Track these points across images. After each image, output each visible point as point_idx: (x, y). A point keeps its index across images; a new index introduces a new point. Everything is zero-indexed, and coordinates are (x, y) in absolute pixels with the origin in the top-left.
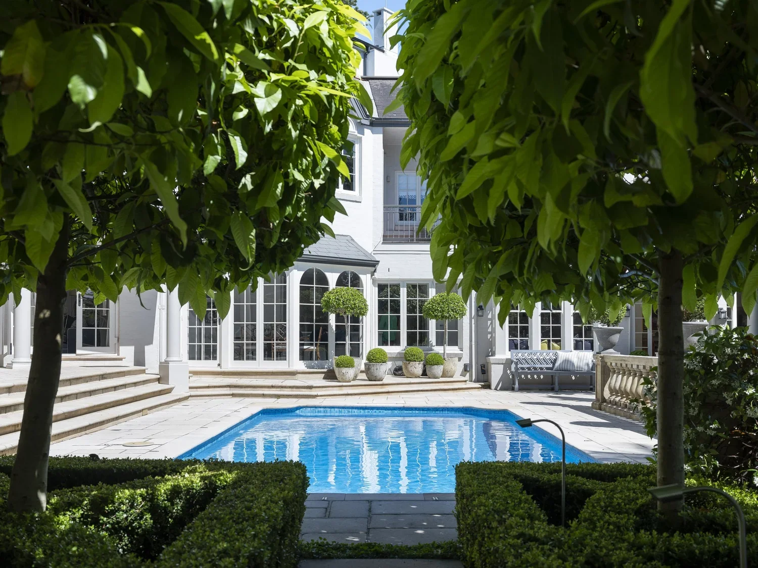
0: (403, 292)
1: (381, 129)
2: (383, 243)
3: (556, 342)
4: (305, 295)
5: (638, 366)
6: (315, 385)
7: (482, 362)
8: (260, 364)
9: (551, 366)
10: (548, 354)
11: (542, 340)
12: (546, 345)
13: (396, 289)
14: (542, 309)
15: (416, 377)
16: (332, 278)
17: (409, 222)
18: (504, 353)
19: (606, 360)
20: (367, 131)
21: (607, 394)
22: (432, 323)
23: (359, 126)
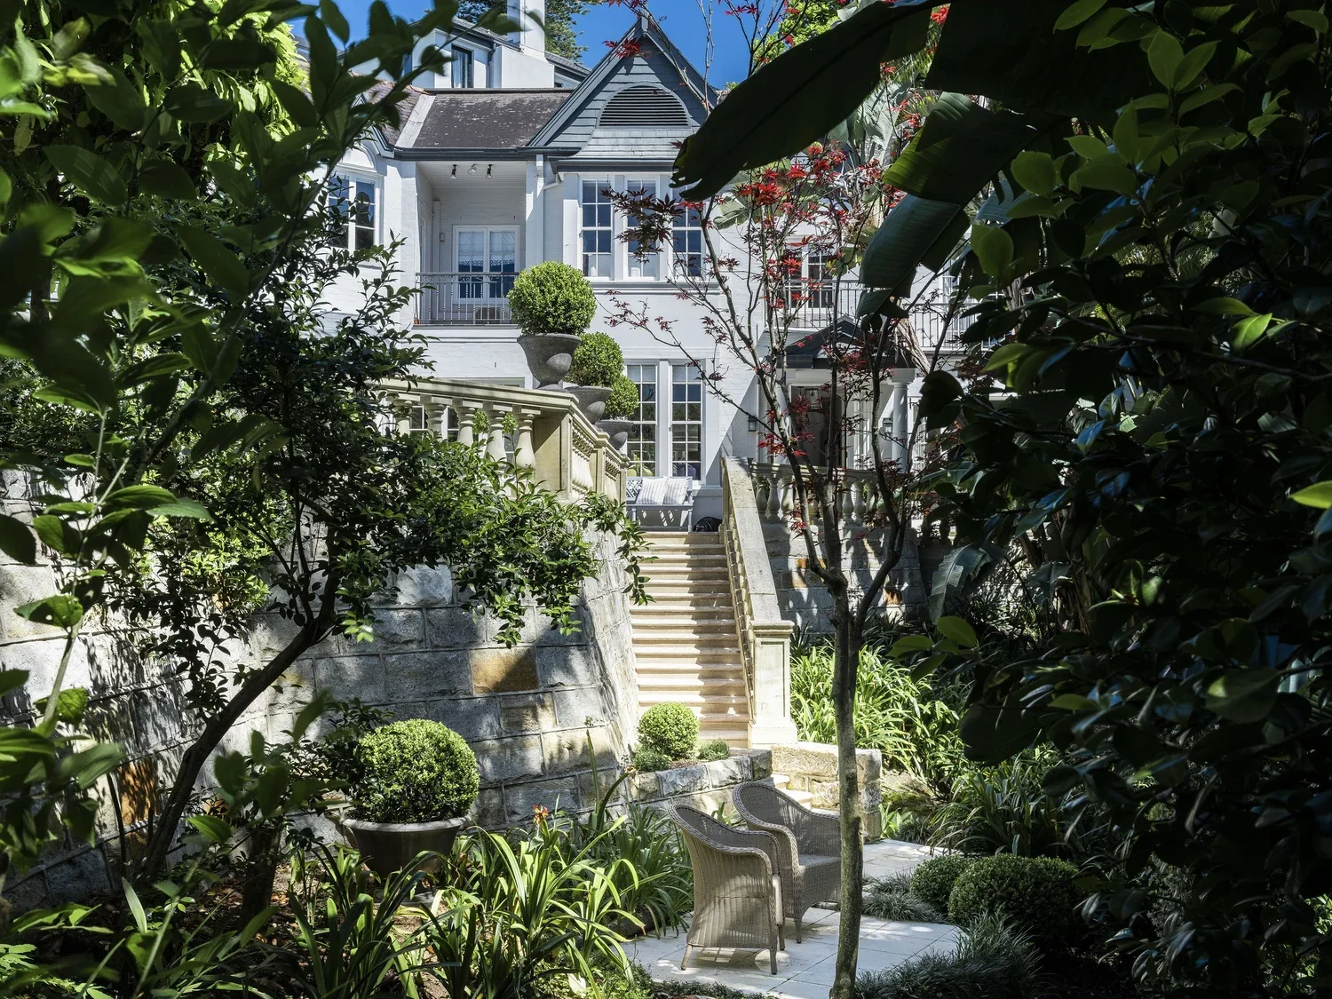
1: (412, 164)
2: (415, 327)
20: (392, 170)
23: (380, 161)
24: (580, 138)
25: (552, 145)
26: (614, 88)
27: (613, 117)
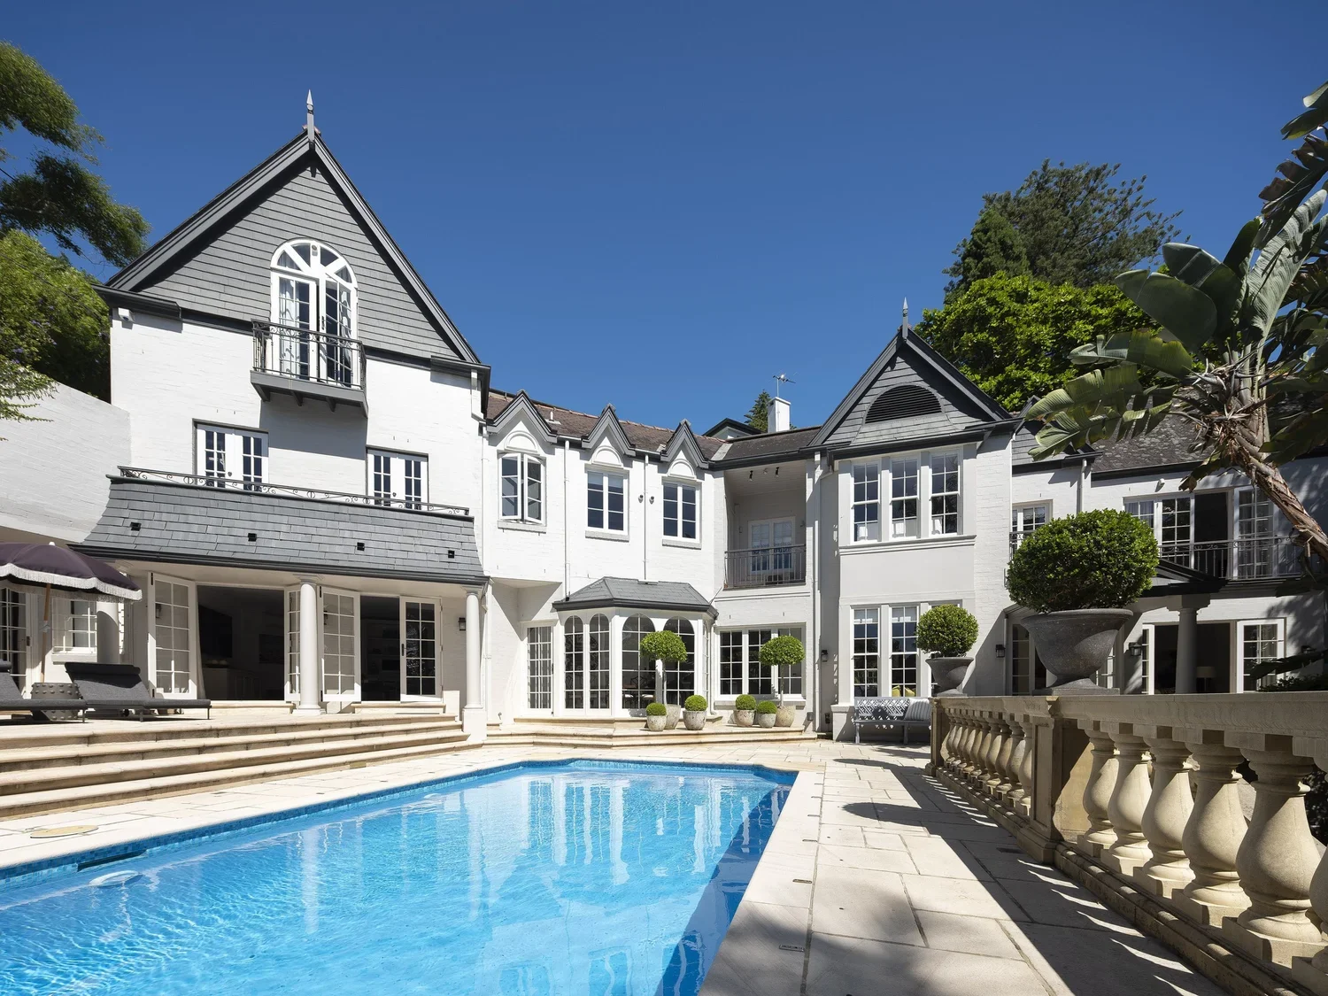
0: (745, 638)
1: (722, 472)
2: (724, 590)
3: (912, 688)
4: (628, 642)
5: (981, 712)
6: (615, 734)
7: (825, 711)
8: (587, 712)
9: (902, 714)
10: (898, 702)
11: (893, 686)
12: (898, 691)
13: (737, 637)
14: (893, 651)
15: (747, 726)
16: (659, 624)
17: (762, 572)
18: (849, 701)
19: (944, 705)
20: (708, 476)
21: (944, 753)
22: (775, 669)
23: (700, 472)
24: (849, 435)
25: (826, 443)
26: (877, 391)
27: (877, 414)
